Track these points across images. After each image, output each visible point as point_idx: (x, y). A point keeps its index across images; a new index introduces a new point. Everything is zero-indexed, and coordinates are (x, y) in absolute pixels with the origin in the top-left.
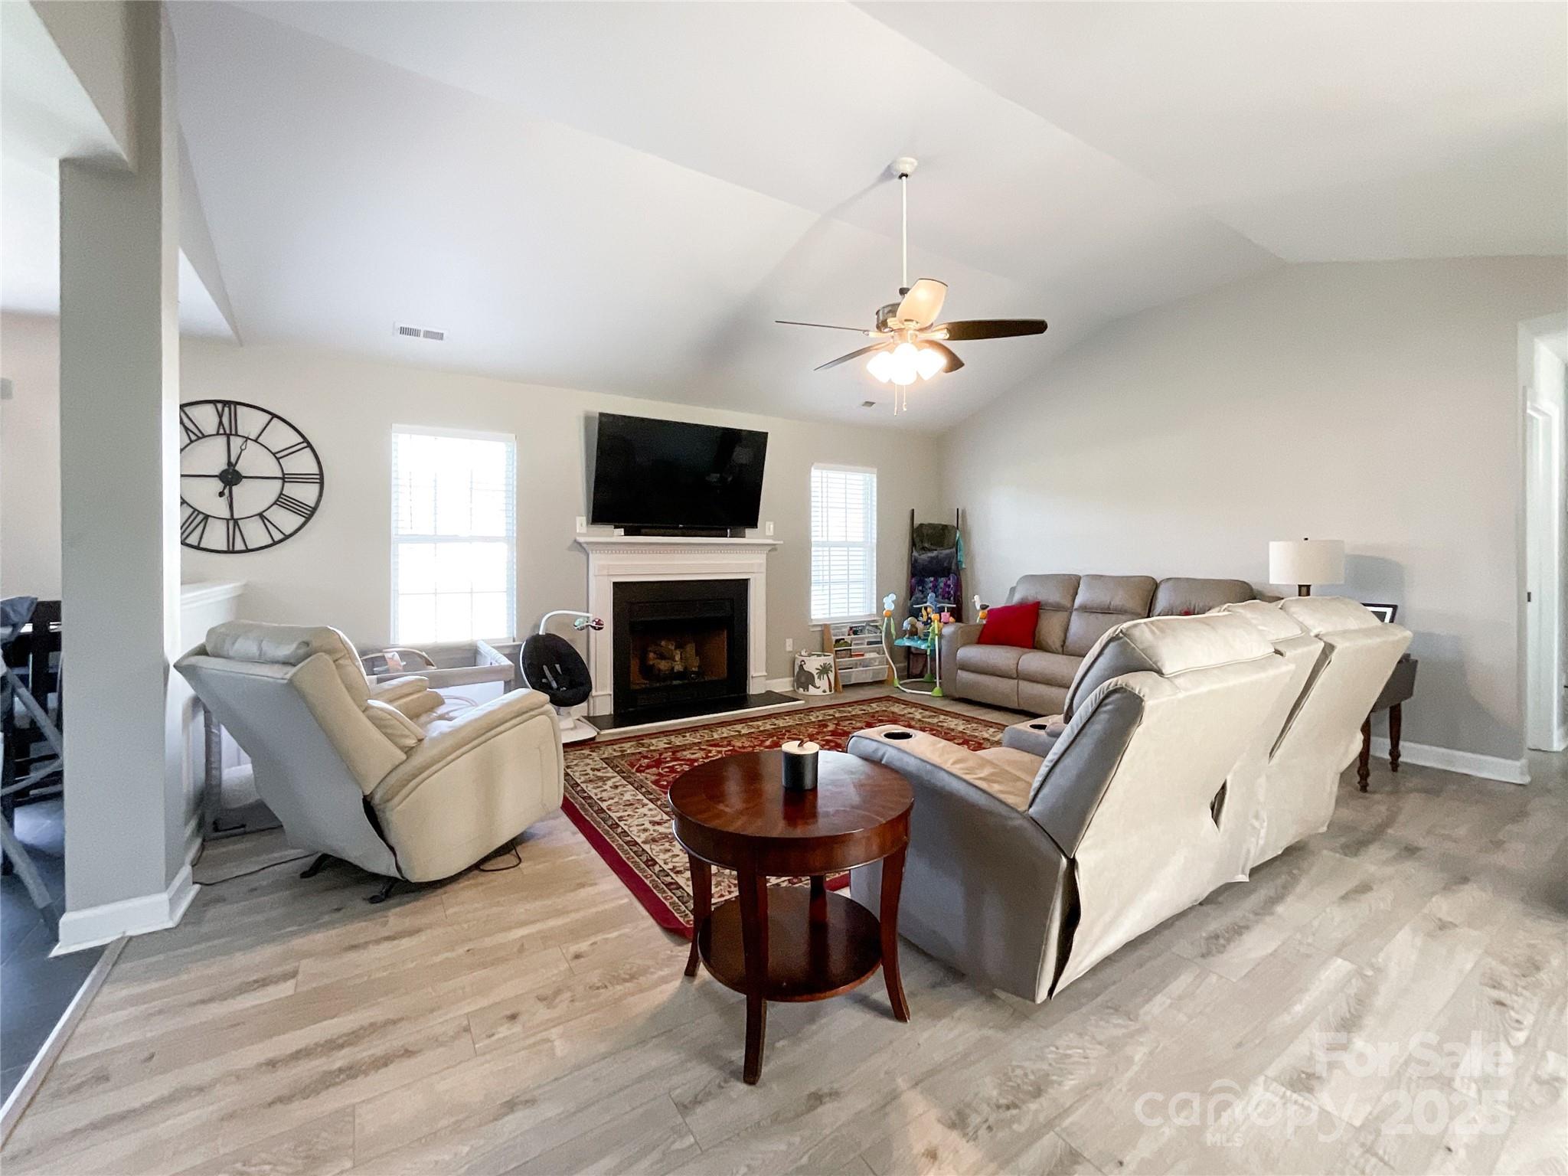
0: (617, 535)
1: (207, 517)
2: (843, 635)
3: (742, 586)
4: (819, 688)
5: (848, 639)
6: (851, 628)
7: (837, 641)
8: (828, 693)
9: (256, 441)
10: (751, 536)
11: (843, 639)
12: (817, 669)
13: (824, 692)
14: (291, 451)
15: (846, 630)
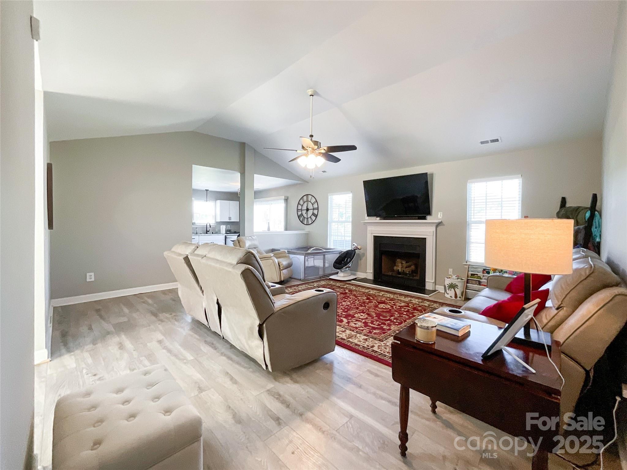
0: (378, 220)
1: (305, 218)
2: (478, 272)
3: (422, 241)
4: (448, 294)
5: (481, 274)
6: (484, 270)
7: (472, 275)
8: (454, 298)
9: (310, 202)
10: (429, 219)
11: (477, 275)
12: (447, 285)
13: (451, 297)
14: (314, 203)
15: (481, 270)
